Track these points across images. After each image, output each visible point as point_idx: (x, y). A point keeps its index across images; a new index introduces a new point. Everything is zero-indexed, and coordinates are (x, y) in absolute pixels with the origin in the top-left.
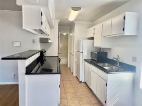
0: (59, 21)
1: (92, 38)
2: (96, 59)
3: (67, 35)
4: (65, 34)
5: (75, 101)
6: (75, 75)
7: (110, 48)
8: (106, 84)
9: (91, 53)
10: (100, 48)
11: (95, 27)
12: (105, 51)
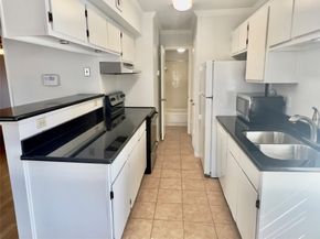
0: (153, 14)
1: (242, 57)
2: (247, 118)
3: (187, 51)
4: (181, 50)
5: (173, 233)
6: (197, 155)
7: (296, 84)
8: (258, 202)
9: (238, 98)
10: (267, 85)
11: (251, 20)
12: (280, 93)
